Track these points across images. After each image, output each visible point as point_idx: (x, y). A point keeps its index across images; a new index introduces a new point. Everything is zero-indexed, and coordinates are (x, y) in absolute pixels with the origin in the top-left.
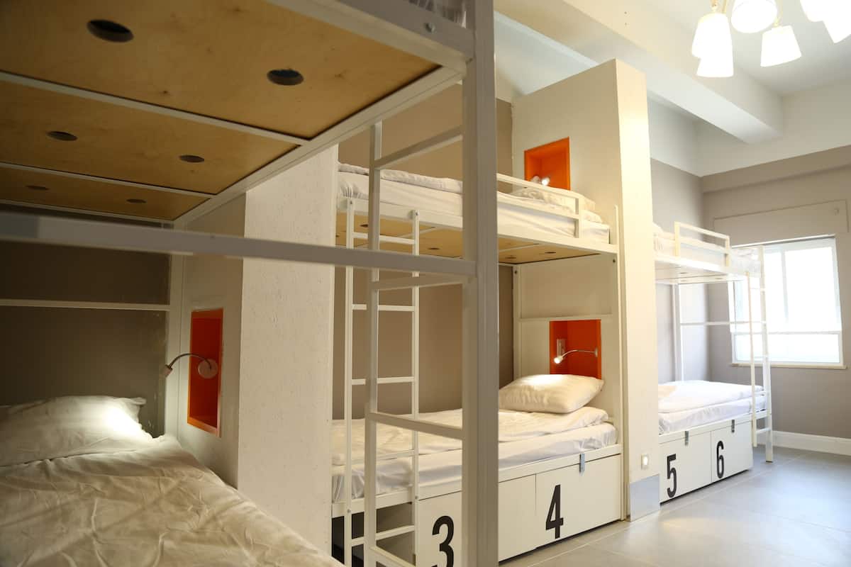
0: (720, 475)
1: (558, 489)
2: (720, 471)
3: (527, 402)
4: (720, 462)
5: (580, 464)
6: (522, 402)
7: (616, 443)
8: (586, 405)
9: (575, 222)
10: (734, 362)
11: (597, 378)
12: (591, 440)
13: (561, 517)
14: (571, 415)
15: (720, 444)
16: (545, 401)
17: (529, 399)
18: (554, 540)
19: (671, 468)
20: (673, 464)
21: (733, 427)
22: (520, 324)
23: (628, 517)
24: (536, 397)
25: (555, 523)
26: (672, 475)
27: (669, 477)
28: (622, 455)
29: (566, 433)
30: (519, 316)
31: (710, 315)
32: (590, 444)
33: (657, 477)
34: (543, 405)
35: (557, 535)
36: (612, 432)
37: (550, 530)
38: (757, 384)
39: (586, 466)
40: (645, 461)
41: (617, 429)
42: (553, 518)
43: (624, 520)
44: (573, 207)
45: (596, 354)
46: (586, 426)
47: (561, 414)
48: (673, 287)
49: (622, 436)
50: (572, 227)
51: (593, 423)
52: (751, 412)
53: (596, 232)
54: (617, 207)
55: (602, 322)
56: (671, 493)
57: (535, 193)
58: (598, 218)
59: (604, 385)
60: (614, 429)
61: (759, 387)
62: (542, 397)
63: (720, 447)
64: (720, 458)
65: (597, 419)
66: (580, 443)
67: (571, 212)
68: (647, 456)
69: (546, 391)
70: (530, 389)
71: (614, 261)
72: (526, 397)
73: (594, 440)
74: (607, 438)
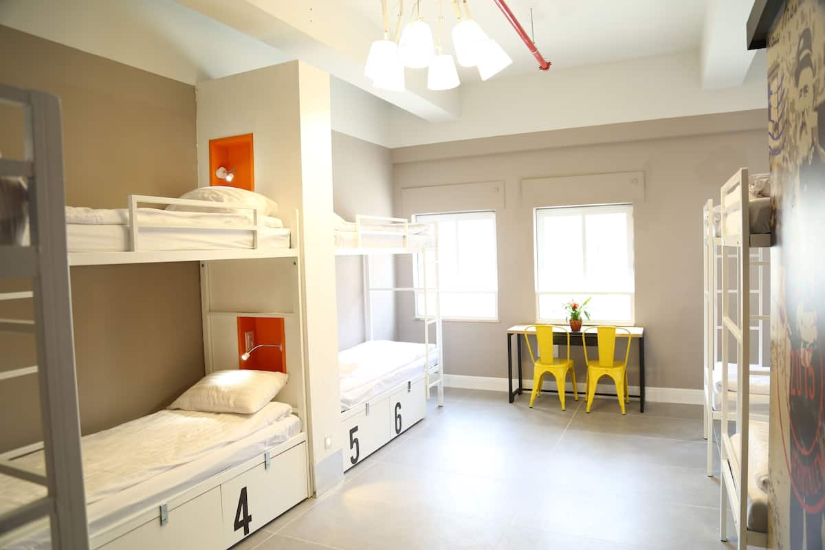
0: (398, 431)
1: (244, 491)
2: (398, 428)
3: (214, 403)
4: (398, 419)
5: (265, 462)
6: (210, 404)
7: (301, 431)
8: (273, 400)
9: (254, 233)
10: (417, 317)
11: (282, 371)
12: (275, 437)
13: (249, 515)
14: (256, 415)
15: (398, 405)
16: (231, 403)
17: (216, 401)
18: (243, 537)
19: (353, 439)
20: (355, 435)
21: (409, 387)
22: (208, 317)
23: (315, 493)
24: (223, 399)
25: (242, 522)
26: (355, 444)
27: (352, 447)
28: (307, 441)
29: (250, 437)
30: (208, 308)
31: (398, 282)
32: (275, 441)
33: (340, 453)
34: (229, 406)
35: (246, 531)
36: (296, 424)
37: (239, 530)
38: (429, 342)
39: (271, 462)
40: (329, 442)
41: (301, 419)
42: (241, 518)
43: (311, 497)
44: (251, 217)
45: (281, 349)
46: (271, 424)
47: (246, 415)
48: (364, 257)
49: (306, 426)
50: (250, 237)
51: (278, 419)
52: (425, 370)
53: (276, 238)
54: (297, 210)
55: (285, 320)
56: (353, 461)
57: (215, 196)
58: (279, 222)
59: (288, 379)
60: (298, 419)
61: (433, 345)
62: (228, 399)
63: (398, 408)
64: (398, 417)
65: (281, 415)
66: (265, 443)
67: (249, 222)
68: (331, 437)
69: (232, 392)
70: (217, 389)
71: (295, 264)
72: (214, 399)
73: (279, 436)
74: (291, 432)
